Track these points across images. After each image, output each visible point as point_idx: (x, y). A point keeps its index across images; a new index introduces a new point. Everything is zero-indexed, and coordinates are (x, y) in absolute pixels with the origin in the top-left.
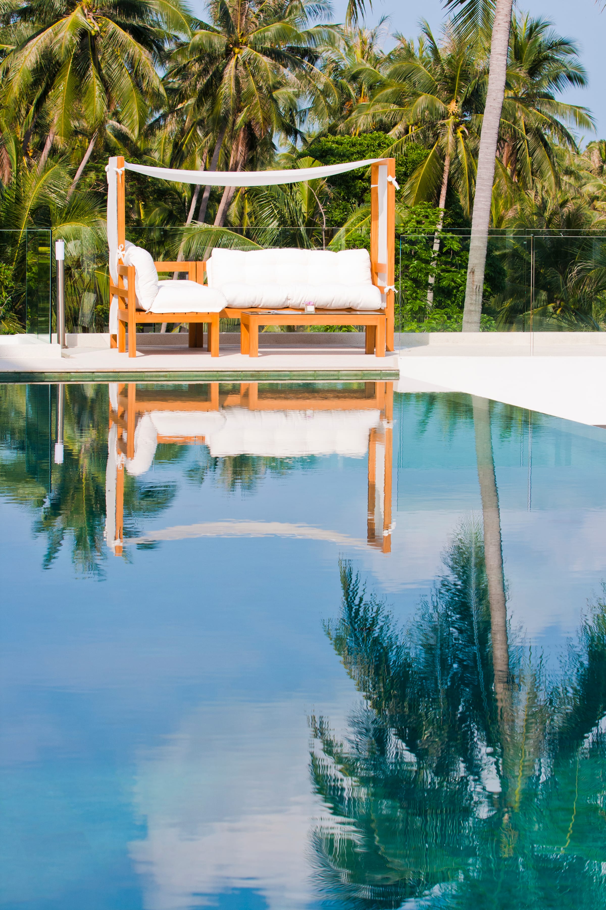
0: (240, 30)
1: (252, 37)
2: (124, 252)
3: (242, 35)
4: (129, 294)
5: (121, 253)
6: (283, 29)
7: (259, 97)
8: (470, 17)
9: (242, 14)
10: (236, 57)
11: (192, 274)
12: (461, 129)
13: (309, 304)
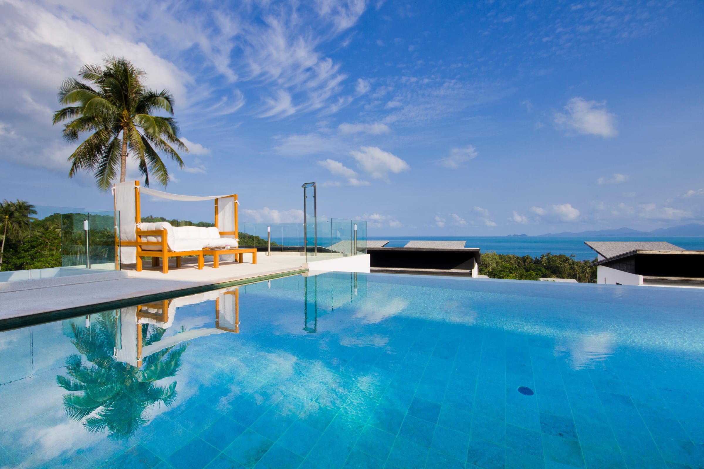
4: (165, 243)
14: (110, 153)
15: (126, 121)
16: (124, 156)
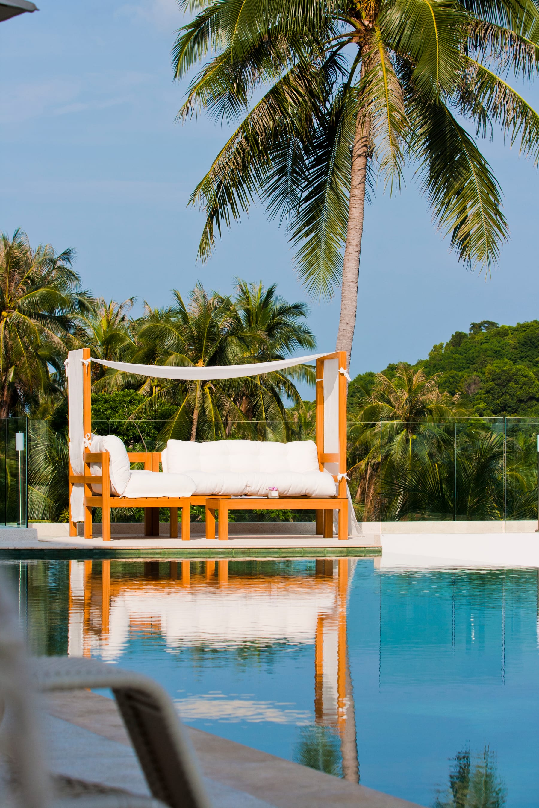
0: (9, 296)
1: (19, 301)
2: (90, 441)
3: (11, 300)
4: (104, 479)
5: (88, 442)
6: (49, 293)
7: (27, 357)
8: (313, 249)
9: (10, 281)
10: (5, 320)
11: (148, 465)
12: (208, 386)
13: (273, 489)
14: (332, 147)
15: (366, 23)
16: (359, 156)
